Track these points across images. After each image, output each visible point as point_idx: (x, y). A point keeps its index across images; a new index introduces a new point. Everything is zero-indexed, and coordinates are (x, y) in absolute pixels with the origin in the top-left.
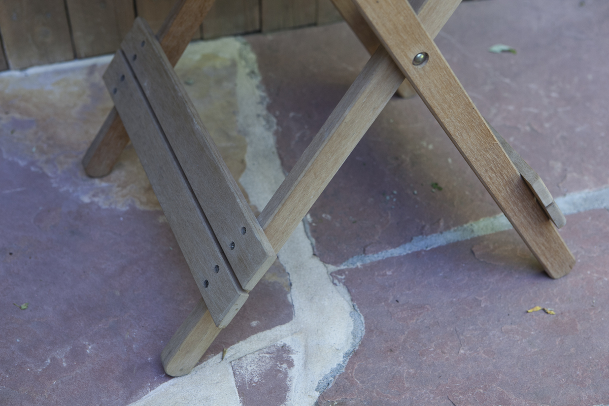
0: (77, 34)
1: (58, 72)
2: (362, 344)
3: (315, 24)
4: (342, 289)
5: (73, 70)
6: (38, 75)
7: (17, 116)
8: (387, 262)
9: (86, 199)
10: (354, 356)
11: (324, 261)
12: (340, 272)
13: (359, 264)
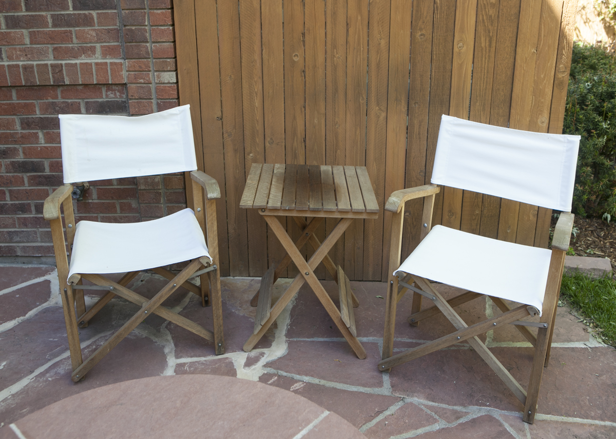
0: (250, 269)
1: (243, 279)
2: (284, 357)
3: (325, 280)
4: (287, 344)
5: (247, 279)
6: (237, 279)
7: (227, 288)
8: (304, 341)
9: (233, 311)
10: (280, 358)
11: (286, 337)
12: (289, 340)
13: (295, 340)
